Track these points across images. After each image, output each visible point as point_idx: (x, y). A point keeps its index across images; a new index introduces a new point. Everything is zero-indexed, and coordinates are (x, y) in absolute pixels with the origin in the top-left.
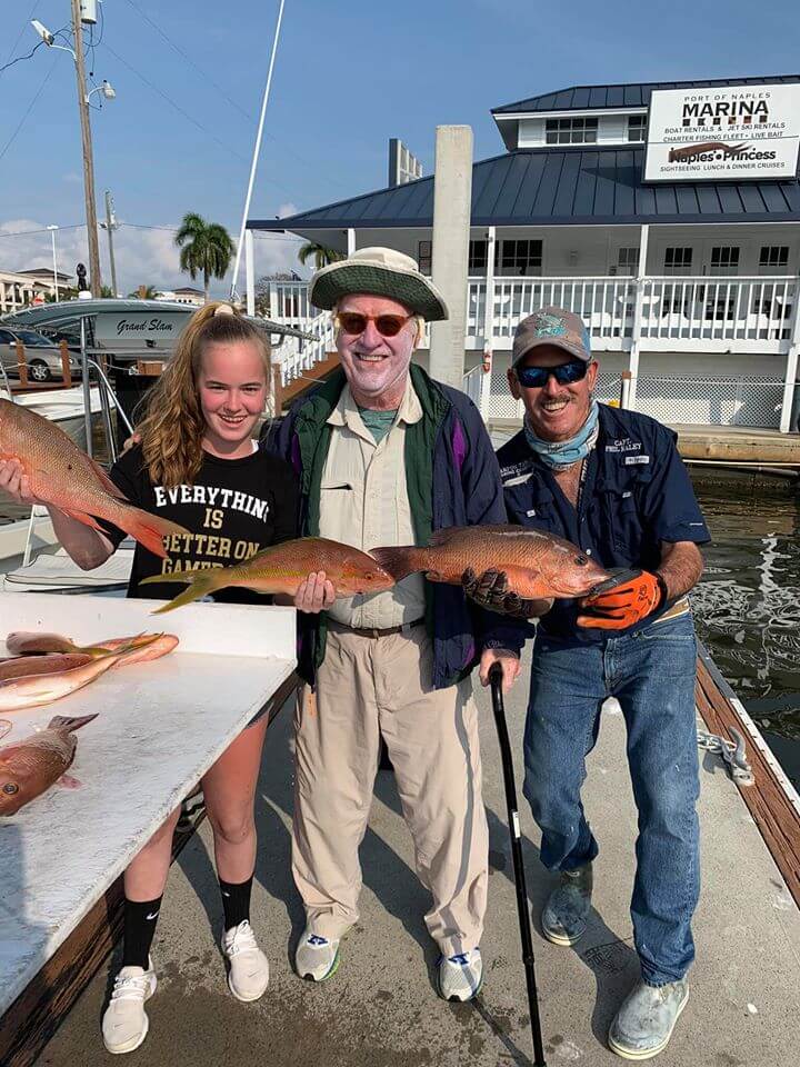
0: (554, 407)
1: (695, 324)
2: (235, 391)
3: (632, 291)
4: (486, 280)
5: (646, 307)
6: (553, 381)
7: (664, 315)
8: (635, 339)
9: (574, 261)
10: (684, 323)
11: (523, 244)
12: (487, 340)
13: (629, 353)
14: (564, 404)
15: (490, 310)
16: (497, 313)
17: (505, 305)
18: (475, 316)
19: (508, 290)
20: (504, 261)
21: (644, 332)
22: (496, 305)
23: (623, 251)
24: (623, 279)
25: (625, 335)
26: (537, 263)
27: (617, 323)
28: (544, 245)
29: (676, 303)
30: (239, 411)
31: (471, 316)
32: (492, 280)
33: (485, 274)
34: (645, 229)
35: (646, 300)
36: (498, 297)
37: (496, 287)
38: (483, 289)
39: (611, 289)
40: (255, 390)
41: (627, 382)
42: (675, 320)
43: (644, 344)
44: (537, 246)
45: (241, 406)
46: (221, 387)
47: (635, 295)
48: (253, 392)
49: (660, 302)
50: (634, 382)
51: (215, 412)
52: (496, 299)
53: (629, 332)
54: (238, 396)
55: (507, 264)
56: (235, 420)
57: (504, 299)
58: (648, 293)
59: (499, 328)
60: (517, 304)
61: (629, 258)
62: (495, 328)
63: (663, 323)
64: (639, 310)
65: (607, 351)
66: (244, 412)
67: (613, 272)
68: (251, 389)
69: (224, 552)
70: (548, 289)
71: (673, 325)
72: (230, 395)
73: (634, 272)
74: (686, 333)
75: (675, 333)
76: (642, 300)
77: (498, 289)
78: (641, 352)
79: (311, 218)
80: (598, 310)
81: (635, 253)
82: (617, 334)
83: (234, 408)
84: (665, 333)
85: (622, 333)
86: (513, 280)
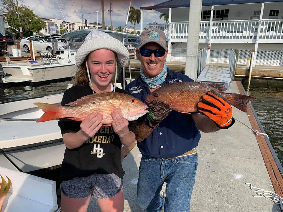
0: (152, 65)
1: (278, 34)
2: (104, 64)
3: (257, 24)
4: (210, 22)
5: (262, 29)
6: (153, 55)
7: (268, 31)
8: (257, 39)
9: (239, 15)
10: (275, 34)
11: (223, 11)
12: (209, 40)
13: (255, 44)
14: (156, 64)
15: (211, 31)
16: (213, 32)
17: (216, 29)
18: (206, 33)
19: (217, 25)
20: (216, 16)
21: (260, 37)
22: (213, 29)
23: (255, 12)
24: (255, 20)
25: (254, 38)
26: (227, 16)
27: (251, 34)
28: (229, 11)
29: (272, 28)
30: (106, 72)
31: (205, 33)
32: (212, 22)
33: (210, 20)
34: (263, 4)
35: (262, 27)
36: (213, 27)
37: (213, 24)
38: (209, 25)
39: (250, 24)
40: (112, 63)
41: (253, 53)
42: (271, 33)
43: (260, 41)
44: (227, 11)
45: (107, 70)
46: (98, 63)
47: (258, 26)
48: (111, 64)
49: (266, 27)
50: (256, 53)
51: (96, 74)
52: (213, 28)
53: (255, 37)
54: (105, 66)
55: (217, 17)
56: (105, 76)
57: (215, 27)
58: (263, 24)
59: (213, 36)
60: (219, 29)
61: (257, 14)
62: (212, 36)
63: (267, 34)
64: (259, 30)
65: (247, 43)
66: (108, 73)
67: (251, 18)
68: (110, 63)
69: (107, 131)
70: (229, 24)
71: (271, 35)
72: (102, 66)
73: (258, 18)
74: (275, 37)
75: (271, 37)
76: (260, 27)
77: (213, 25)
78: (259, 43)
79: (160, 5)
80: (246, 30)
81: (259, 13)
82: (251, 38)
83: (104, 71)
84: (267, 37)
85: (253, 38)
86: (218, 22)
